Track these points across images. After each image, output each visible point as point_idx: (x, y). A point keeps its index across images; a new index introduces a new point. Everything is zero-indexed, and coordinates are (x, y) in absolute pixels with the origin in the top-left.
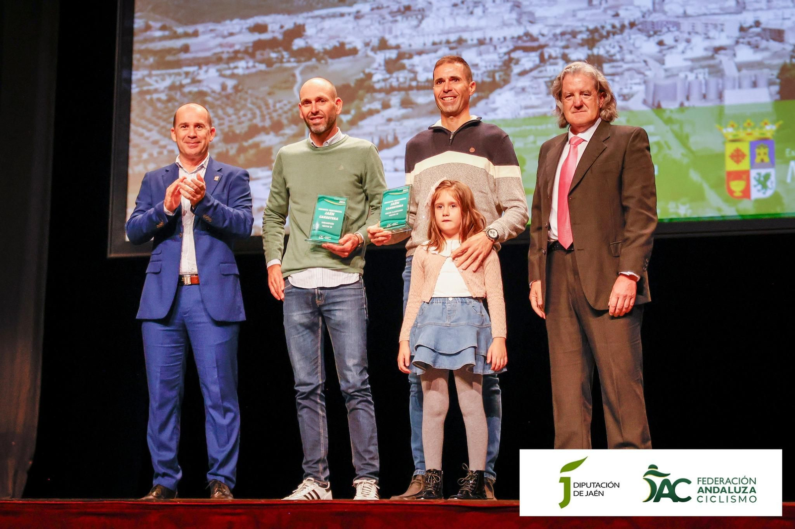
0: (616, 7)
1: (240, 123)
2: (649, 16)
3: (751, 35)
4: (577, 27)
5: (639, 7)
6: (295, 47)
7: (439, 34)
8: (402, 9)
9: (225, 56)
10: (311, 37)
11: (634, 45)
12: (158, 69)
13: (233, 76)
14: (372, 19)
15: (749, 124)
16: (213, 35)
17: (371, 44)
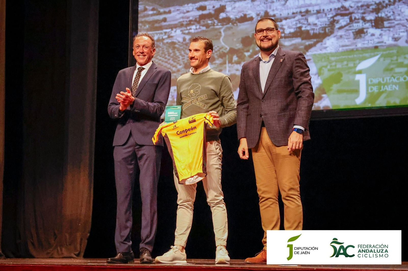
4: (370, 2)
6: (221, 18)
7: (296, 8)
10: (227, 12)
11: (401, 11)
12: (151, 31)
13: (189, 33)
14: (261, 1)
16: (178, 12)
17: (260, 15)
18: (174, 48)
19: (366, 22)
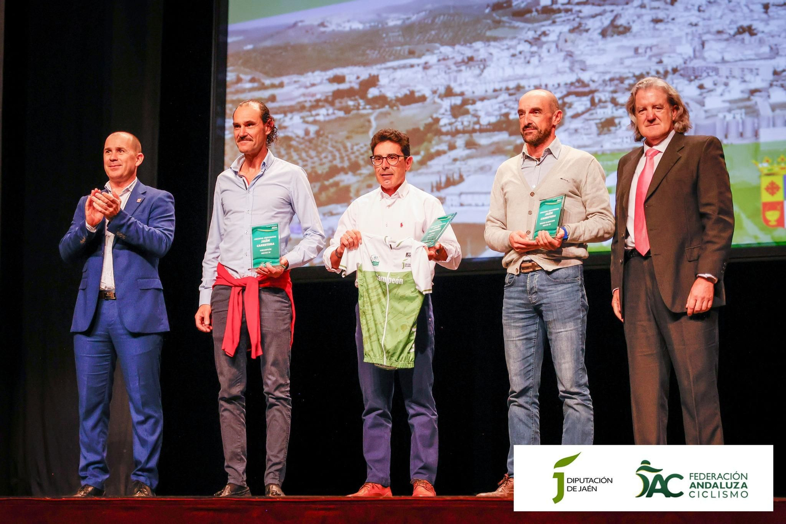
0: (660, 54)
1: (321, 164)
2: (690, 62)
3: (784, 78)
4: (625, 73)
5: (681, 54)
6: (370, 96)
7: (499, 82)
8: (466, 60)
9: (308, 105)
10: (384, 86)
13: (315, 122)
14: (439, 69)
15: (783, 159)
16: (297, 85)
17: (438, 92)
18: (289, 147)
19: (619, 106)
